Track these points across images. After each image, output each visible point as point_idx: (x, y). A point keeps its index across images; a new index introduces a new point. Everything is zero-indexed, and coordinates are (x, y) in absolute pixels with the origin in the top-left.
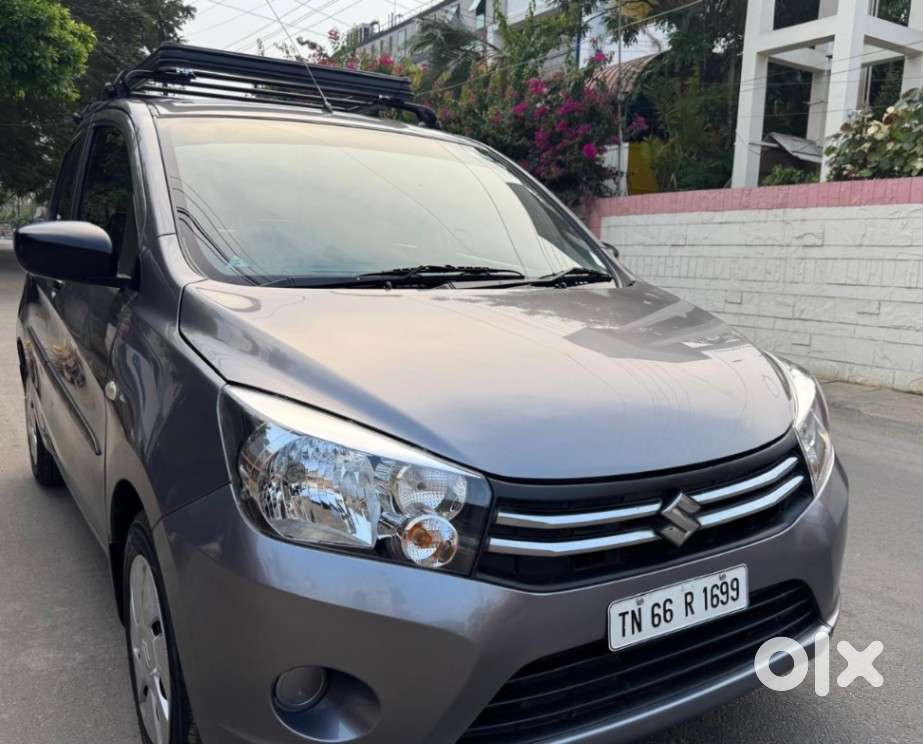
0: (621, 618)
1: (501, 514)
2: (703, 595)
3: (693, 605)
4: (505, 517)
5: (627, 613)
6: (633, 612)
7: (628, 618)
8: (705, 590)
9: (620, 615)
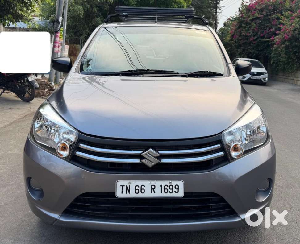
0: (121, 187)
1: (81, 145)
2: (160, 187)
3: (155, 190)
4: (82, 146)
5: (124, 186)
6: (127, 186)
7: (124, 188)
8: (161, 186)
9: (121, 186)
